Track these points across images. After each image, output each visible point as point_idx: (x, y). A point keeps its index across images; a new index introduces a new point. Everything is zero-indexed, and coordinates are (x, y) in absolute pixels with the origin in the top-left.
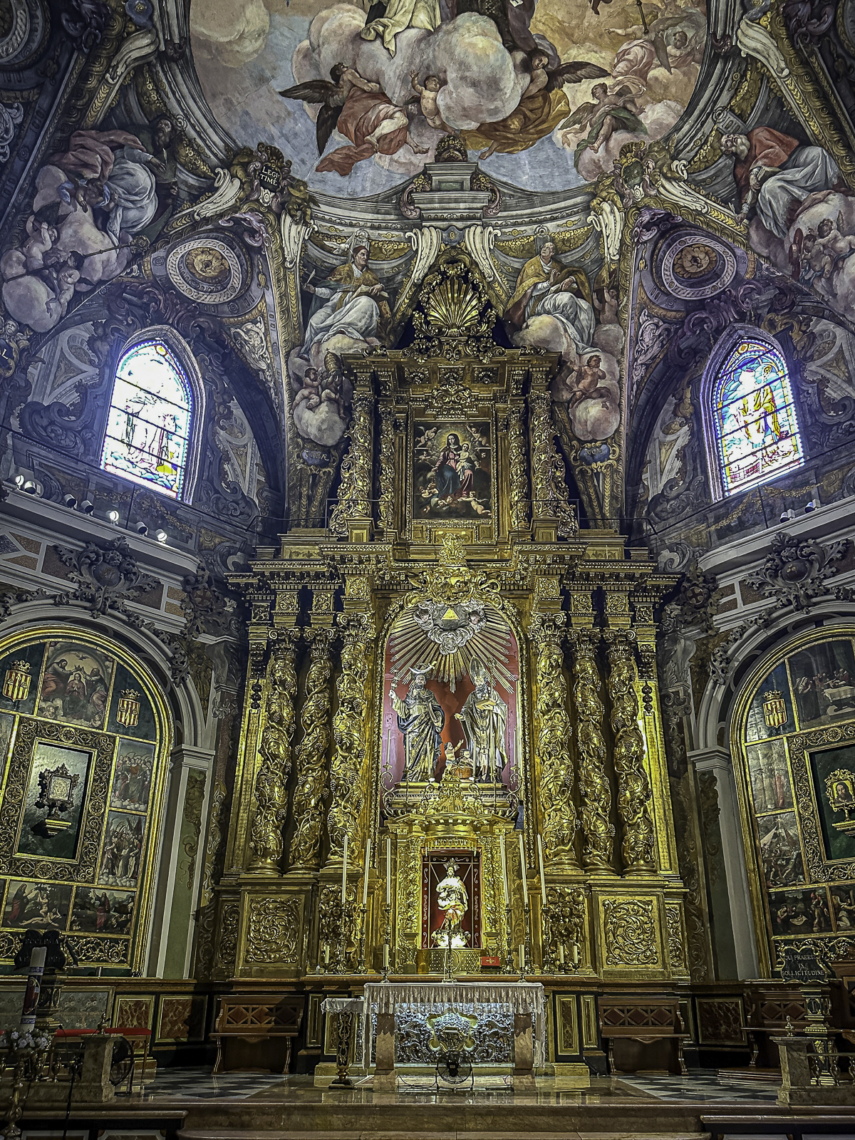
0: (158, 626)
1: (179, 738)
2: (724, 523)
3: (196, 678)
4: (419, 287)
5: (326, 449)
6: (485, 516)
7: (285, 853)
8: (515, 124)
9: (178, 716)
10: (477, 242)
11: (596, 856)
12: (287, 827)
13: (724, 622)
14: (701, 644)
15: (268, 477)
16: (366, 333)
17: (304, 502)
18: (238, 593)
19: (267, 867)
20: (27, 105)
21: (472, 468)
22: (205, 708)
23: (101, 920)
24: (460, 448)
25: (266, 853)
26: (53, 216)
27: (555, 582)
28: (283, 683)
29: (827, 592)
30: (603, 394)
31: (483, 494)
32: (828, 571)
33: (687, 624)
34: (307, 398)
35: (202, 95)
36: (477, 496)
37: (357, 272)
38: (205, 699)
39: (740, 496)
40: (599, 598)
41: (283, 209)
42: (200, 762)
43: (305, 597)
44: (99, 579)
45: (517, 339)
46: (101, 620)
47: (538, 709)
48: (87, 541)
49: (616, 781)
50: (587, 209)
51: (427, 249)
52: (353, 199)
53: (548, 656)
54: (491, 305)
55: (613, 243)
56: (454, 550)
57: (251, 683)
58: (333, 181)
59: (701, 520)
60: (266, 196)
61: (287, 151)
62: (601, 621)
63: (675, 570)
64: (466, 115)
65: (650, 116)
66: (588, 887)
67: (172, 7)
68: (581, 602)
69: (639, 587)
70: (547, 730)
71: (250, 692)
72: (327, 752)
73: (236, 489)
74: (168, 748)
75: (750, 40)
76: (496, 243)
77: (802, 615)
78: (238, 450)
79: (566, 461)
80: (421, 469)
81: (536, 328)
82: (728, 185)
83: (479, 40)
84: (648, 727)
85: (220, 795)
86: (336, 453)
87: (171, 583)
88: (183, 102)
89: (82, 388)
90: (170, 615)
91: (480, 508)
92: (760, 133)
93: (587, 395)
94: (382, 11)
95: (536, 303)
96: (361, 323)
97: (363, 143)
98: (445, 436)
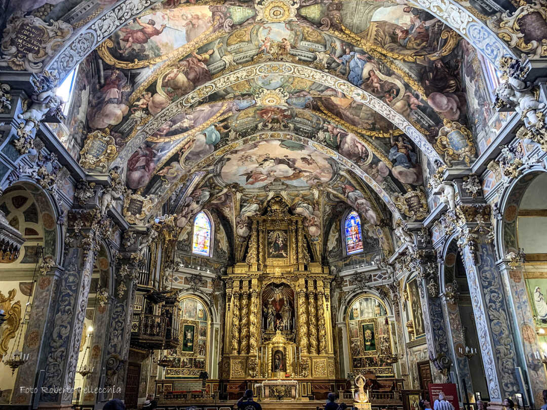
0: (207, 292)
1: (212, 321)
2: (345, 262)
3: (216, 304)
4: (269, 201)
5: (244, 238)
6: (287, 257)
7: (239, 349)
8: (292, 177)
9: (212, 314)
10: (284, 194)
11: (313, 350)
12: (240, 343)
13: (346, 289)
14: (340, 294)
15: (229, 244)
17: (239, 252)
18: (224, 280)
19: (235, 353)
21: (283, 243)
22: (217, 311)
23: (199, 366)
24: (280, 237)
25: (235, 349)
27: (304, 280)
28: (237, 306)
29: (366, 286)
30: (316, 225)
31: (286, 251)
32: (366, 282)
33: (337, 288)
34: (240, 226)
35: (222, 179)
36: (285, 251)
37: (254, 200)
38: (217, 309)
39: (350, 256)
40: (315, 282)
41: (237, 191)
42: (217, 326)
43: (241, 282)
44: (195, 283)
45: (294, 212)
46: (196, 293)
47: (300, 313)
48: (192, 274)
49: (318, 331)
50: (310, 190)
51: (271, 195)
52: (254, 188)
53: (302, 300)
54: (287, 205)
55: (316, 196)
56: (278, 272)
57: (227, 304)
58: (249, 186)
59: (341, 260)
60: (234, 190)
61: (239, 183)
62: (315, 288)
63: (335, 272)
64: (281, 175)
65: (322, 179)
66: (310, 357)
67: (218, 170)
68: (311, 283)
69: (325, 278)
70: (301, 319)
71: (227, 306)
72: (248, 324)
73: (222, 250)
74: (209, 322)
75: (342, 173)
76: (288, 194)
77: (361, 291)
78: (222, 238)
79: (307, 241)
80: (269, 243)
81: (299, 210)
82: (341, 191)
83: (283, 167)
84: (327, 315)
85: (222, 333)
86: (247, 238)
87: (209, 281)
88: (218, 181)
89: (188, 234)
90: (209, 289)
91: (285, 255)
92: (347, 185)
93: (312, 225)
94: (262, 164)
95: (298, 205)
96: (255, 209)
97: (256, 180)
98: (276, 234)
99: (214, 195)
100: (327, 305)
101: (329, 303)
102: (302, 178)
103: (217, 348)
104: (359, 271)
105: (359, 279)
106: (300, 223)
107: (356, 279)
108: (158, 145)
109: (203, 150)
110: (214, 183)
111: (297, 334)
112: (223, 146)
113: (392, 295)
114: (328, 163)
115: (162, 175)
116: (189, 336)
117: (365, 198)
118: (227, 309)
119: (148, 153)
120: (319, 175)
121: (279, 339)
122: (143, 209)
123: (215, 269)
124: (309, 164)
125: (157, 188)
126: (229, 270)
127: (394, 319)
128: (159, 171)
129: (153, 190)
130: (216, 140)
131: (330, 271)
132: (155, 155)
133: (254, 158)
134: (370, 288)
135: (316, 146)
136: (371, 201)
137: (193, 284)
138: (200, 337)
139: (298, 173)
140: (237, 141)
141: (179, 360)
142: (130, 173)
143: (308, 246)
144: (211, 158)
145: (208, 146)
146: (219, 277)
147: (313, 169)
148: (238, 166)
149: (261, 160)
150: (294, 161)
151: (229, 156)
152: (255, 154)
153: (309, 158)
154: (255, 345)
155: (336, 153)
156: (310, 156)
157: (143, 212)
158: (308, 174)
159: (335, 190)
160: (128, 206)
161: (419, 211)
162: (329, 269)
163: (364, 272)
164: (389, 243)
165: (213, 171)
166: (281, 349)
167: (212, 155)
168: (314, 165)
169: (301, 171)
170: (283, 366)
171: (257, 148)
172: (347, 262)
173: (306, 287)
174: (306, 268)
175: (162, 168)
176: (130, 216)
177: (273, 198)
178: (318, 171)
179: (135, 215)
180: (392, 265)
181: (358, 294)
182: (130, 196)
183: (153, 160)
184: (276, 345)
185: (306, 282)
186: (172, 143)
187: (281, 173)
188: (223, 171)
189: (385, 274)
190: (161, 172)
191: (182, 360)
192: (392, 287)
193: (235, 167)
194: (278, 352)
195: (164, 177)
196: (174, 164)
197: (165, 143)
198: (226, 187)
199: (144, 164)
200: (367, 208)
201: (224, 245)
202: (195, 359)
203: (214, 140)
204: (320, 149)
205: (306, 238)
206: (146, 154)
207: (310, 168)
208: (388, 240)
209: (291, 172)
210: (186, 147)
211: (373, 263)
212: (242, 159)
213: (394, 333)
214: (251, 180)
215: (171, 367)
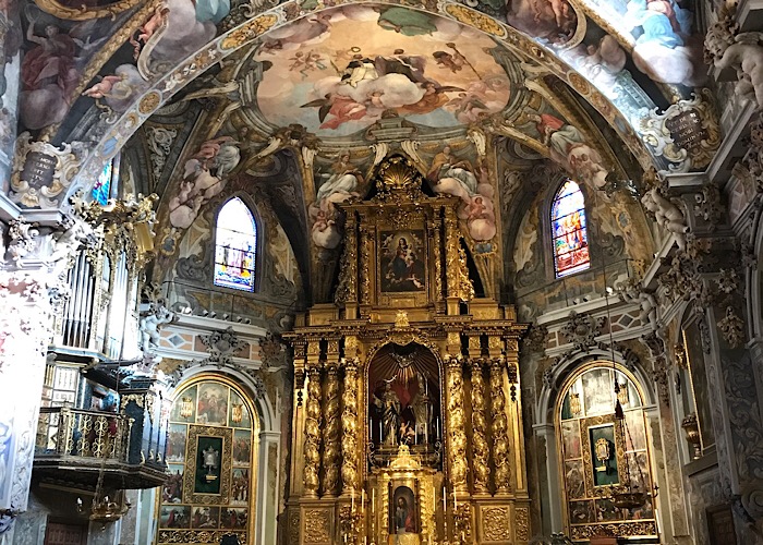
0: (249, 367)
2: (552, 294)
3: (269, 393)
4: (378, 167)
5: (330, 250)
7: (321, 486)
8: (422, 104)
9: (261, 414)
10: (409, 147)
11: (481, 486)
12: (321, 473)
13: (551, 352)
14: (541, 363)
15: (299, 266)
16: (350, 191)
17: (320, 281)
18: (287, 342)
19: (311, 494)
20: (178, 130)
21: (413, 259)
22: (274, 409)
23: (233, 523)
24: (406, 247)
25: (311, 487)
26: (192, 179)
27: (458, 335)
28: (314, 394)
29: (596, 344)
30: (485, 217)
32: (596, 333)
33: (535, 351)
34: (320, 226)
35: (262, 115)
36: (418, 277)
37: (343, 165)
38: (274, 404)
39: (562, 280)
40: (484, 340)
41: (303, 144)
42: (275, 438)
43: (323, 345)
44: (220, 348)
45: (435, 189)
46: (223, 369)
47: (449, 407)
48: (213, 330)
49: (491, 444)
50: (466, 134)
51: (381, 151)
52: (340, 137)
53: (454, 378)
54: (419, 174)
55: (481, 149)
56: (402, 319)
57: (296, 391)
58: (329, 132)
59: (542, 290)
60: (294, 141)
61: (304, 125)
62: (485, 351)
63: (529, 319)
64: (395, 102)
65: (489, 104)
66: (472, 501)
67: (248, 92)
68: (474, 342)
69: (507, 331)
70: (452, 419)
71: (296, 397)
72: (339, 432)
73: (282, 278)
74: (257, 431)
75: (532, 85)
76: (418, 149)
77: (585, 354)
78: (283, 254)
79: (467, 251)
80: (385, 261)
81: (445, 184)
82: (534, 132)
83: (398, 80)
84: (513, 410)
85: (286, 453)
86: (336, 252)
87: (253, 343)
88: (253, 120)
89: (202, 243)
90: (254, 361)
91: (418, 285)
92: (546, 116)
93: (476, 217)
94: (349, 76)
95: (444, 173)
96: (348, 187)
97: (343, 117)
98: (398, 240)
99: (249, 155)
100: (513, 389)
101: (518, 386)
102: (445, 108)
103: (274, 484)
104: (579, 311)
105: (580, 328)
106: (449, 211)
107: (573, 329)
108: (83, 28)
109: (191, 36)
110: (247, 126)
111: (444, 453)
112: (237, 23)
113: (652, 359)
114: (497, 62)
115: (98, 95)
116: (210, 460)
117: (587, 143)
118: (296, 403)
119: (63, 46)
120: (480, 95)
121: (405, 462)
122: (57, 175)
123: (266, 318)
124: (455, 68)
125: (88, 128)
126: (300, 320)
127: (658, 413)
128: (90, 86)
129: (79, 132)
130: (219, 10)
131: (518, 317)
132: (79, 49)
133: (327, 60)
134: (604, 347)
135: (457, 11)
136: (601, 149)
137: (215, 349)
138: (235, 463)
139: (434, 96)
140: (269, 12)
141: (187, 511)
142: (27, 96)
143: (470, 264)
144: (212, 54)
145: (201, 27)
146: (277, 337)
147: (465, 81)
148: (294, 81)
149: (343, 64)
150: (420, 63)
151: (264, 56)
152: (327, 51)
153: (450, 51)
154: (353, 477)
155: (500, 23)
156: (452, 46)
157: (55, 181)
158: (454, 95)
159: (521, 130)
160: (21, 169)
161: (699, 147)
162: (517, 309)
163: (590, 312)
164: (645, 244)
165: (236, 96)
166: (409, 484)
167: (214, 47)
168: (465, 68)
169: (439, 90)
170: (413, 520)
171: (326, 35)
172: (555, 293)
173: (465, 352)
174: (464, 309)
175: (95, 81)
176: (27, 191)
177: (385, 159)
178: (478, 84)
179: (38, 188)
180: (651, 291)
181: (579, 362)
182: (27, 145)
183: (75, 63)
184: (397, 475)
185: (464, 340)
186: (113, 19)
187: (396, 97)
188: (259, 95)
189: (635, 314)
190: (95, 88)
191: (194, 510)
192: (653, 341)
193: (288, 86)
194: (403, 489)
195: (103, 100)
196: (125, 70)
197: (100, 20)
198: (274, 135)
199: (55, 72)
200: (594, 166)
201: (287, 267)
202: (224, 509)
203: (215, 12)
204: (465, 19)
205: (464, 245)
206: (60, 49)
207: (458, 81)
208: (642, 236)
209: (418, 93)
210: (149, 26)
211: (609, 290)
212: (300, 64)
213: (657, 445)
214: (329, 116)
215: (169, 527)
